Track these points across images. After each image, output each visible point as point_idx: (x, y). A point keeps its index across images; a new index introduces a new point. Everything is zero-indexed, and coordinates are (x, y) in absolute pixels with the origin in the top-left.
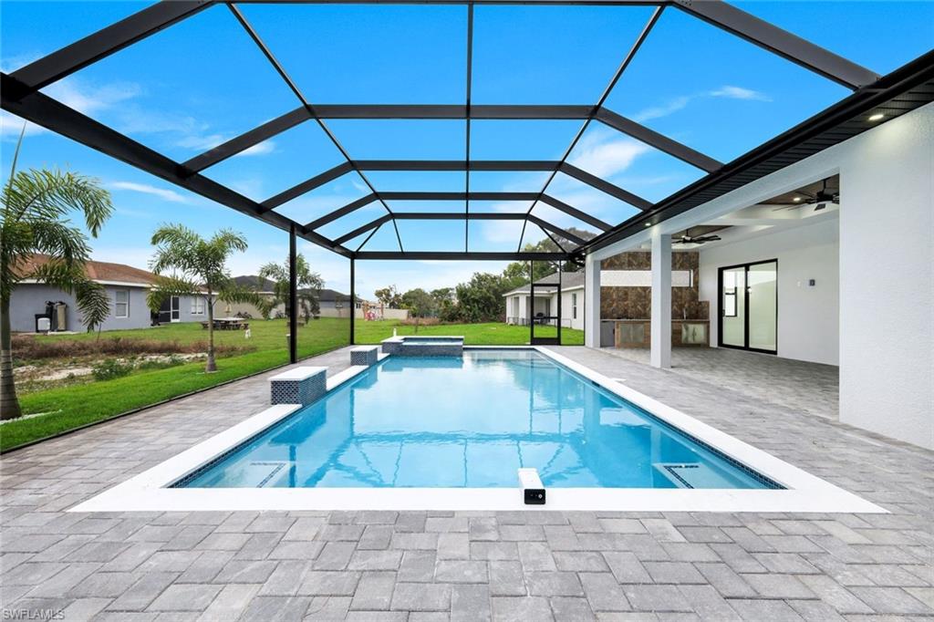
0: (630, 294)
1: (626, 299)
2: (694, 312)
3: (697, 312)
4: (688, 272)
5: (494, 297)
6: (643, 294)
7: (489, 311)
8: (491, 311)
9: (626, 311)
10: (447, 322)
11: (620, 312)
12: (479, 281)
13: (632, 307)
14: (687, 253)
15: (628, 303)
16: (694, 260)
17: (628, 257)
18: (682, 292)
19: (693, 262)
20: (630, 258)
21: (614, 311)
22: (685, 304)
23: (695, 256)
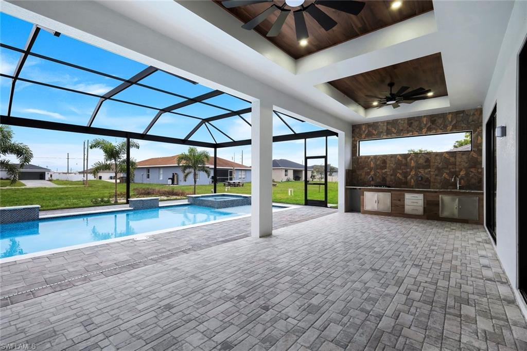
0: (388, 162)
1: (385, 167)
6: (404, 161)
9: (384, 179)
11: (378, 180)
13: (391, 175)
14: (464, 111)
15: (386, 171)
16: (475, 117)
17: (387, 125)
18: (455, 157)
19: (473, 121)
20: (388, 126)
21: (371, 179)
22: (460, 172)
23: (476, 113)
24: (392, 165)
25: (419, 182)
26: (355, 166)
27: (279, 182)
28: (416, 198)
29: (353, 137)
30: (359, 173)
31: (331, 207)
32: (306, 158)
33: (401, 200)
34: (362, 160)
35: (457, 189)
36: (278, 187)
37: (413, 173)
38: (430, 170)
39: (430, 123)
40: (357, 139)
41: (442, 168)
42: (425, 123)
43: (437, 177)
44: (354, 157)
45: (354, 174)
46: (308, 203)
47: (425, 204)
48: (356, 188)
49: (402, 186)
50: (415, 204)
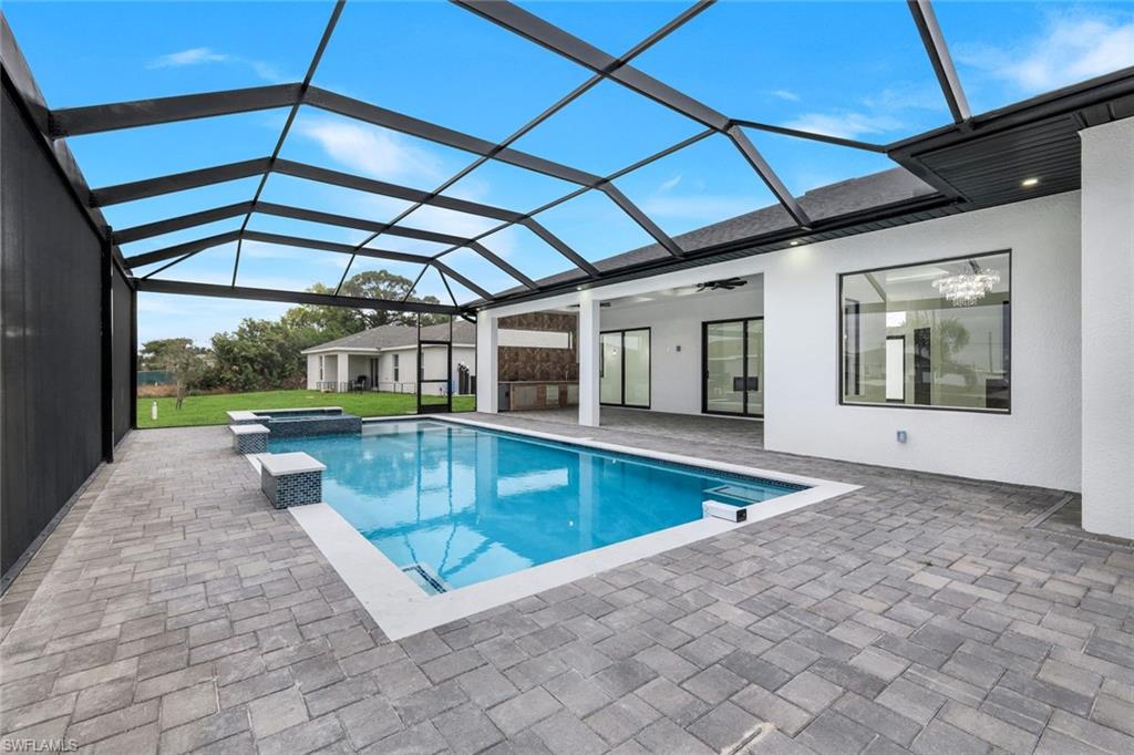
4: (567, 334)
5: (278, 354)
7: (271, 374)
8: (274, 373)
10: (199, 391)
12: (251, 332)
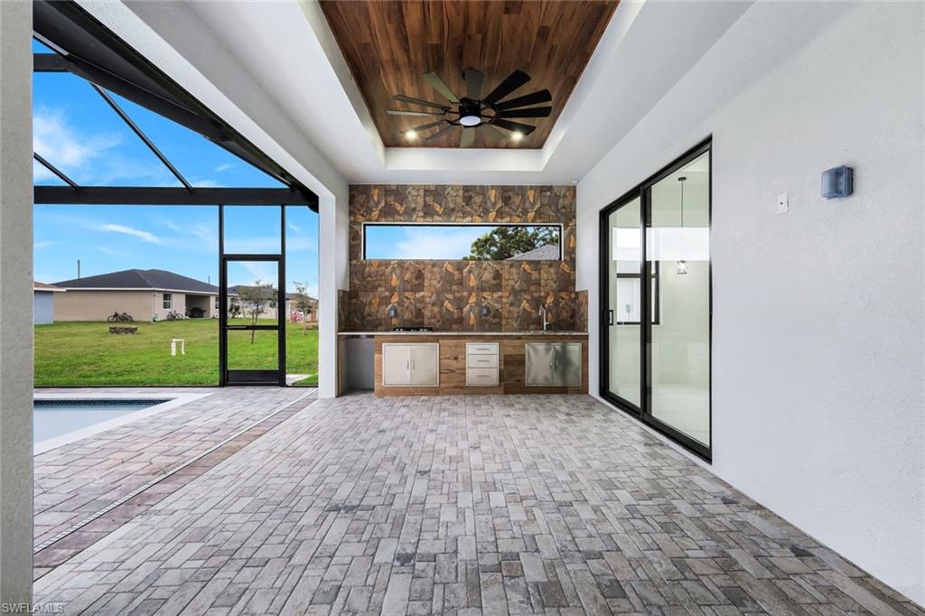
0: (427, 275)
1: (419, 287)
2: (564, 315)
3: (573, 316)
6: (457, 275)
9: (419, 313)
11: (407, 316)
13: (434, 305)
14: (551, 187)
15: (423, 297)
16: (567, 202)
17: (425, 196)
18: (539, 271)
19: (563, 207)
20: (427, 199)
21: (392, 313)
22: (546, 298)
23: (567, 194)
24: (435, 282)
25: (483, 318)
26: (356, 281)
27: (148, 323)
28: (487, 352)
29: (351, 213)
30: (365, 298)
31: (295, 385)
32: (224, 259)
33: (460, 357)
34: (372, 269)
35: (543, 329)
36: (141, 334)
37: (473, 300)
38: (500, 293)
39: (500, 201)
40: (360, 218)
41: (520, 291)
42: (493, 200)
43: (512, 308)
44: (354, 262)
45: (354, 301)
46: (229, 378)
47: (503, 363)
48: (358, 336)
49: (454, 326)
50: (484, 365)
